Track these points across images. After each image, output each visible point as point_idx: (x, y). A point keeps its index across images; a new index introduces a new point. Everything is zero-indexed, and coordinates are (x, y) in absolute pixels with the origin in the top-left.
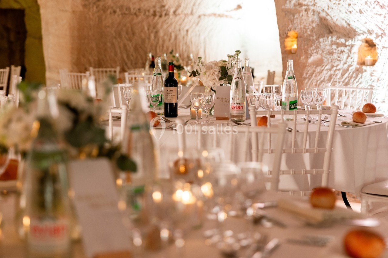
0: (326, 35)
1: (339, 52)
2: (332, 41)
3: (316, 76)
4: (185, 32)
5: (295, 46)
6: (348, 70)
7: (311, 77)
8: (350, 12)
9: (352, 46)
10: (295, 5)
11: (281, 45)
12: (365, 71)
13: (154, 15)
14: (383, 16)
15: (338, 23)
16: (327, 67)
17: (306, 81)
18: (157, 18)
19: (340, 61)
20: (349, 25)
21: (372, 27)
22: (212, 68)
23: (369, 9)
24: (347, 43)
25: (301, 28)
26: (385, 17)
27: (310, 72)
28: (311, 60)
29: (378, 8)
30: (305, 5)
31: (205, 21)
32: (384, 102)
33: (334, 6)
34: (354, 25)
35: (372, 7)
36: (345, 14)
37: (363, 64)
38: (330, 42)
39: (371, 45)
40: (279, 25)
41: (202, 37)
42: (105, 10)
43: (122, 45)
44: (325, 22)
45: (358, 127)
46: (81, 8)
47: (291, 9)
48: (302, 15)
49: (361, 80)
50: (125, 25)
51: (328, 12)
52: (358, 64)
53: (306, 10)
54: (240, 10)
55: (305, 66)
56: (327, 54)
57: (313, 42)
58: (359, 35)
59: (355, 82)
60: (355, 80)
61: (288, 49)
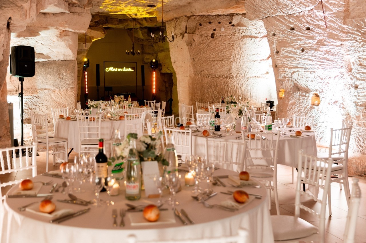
0: (297, 91)
1: (303, 99)
2: (299, 94)
3: (292, 110)
4: (241, 85)
5: (283, 96)
6: (307, 107)
7: (291, 110)
8: (308, 81)
9: (309, 96)
10: (283, 77)
11: (277, 95)
12: (315, 108)
13: (227, 78)
14: (322, 83)
15: (302, 86)
16: (297, 106)
17: (288, 112)
18: (228, 78)
19: (303, 103)
20: (307, 87)
21: (317, 88)
22: (235, 110)
23: (316, 80)
24: (306, 95)
25: (286, 88)
26: (323, 84)
27: (290, 108)
28: (290, 102)
29: (320, 80)
30: (287, 78)
31: (250, 80)
32: (323, 122)
33: (300, 78)
34: (309, 87)
35: (317, 79)
36: (305, 82)
37: (314, 105)
38: (298, 95)
39: (317, 96)
40: (276, 86)
41: (249, 87)
42: (204, 76)
43: (212, 91)
44: (296, 85)
45: (297, 138)
46: (193, 75)
47: (281, 79)
48: (286, 82)
49: (312, 112)
50: (213, 82)
51: (298, 81)
52: (311, 105)
53: (288, 80)
54: (268, 75)
55: (288, 105)
56: (297, 100)
57: (291, 94)
58: (312, 92)
59: (310, 113)
60: (310, 112)
61: (281, 97)
